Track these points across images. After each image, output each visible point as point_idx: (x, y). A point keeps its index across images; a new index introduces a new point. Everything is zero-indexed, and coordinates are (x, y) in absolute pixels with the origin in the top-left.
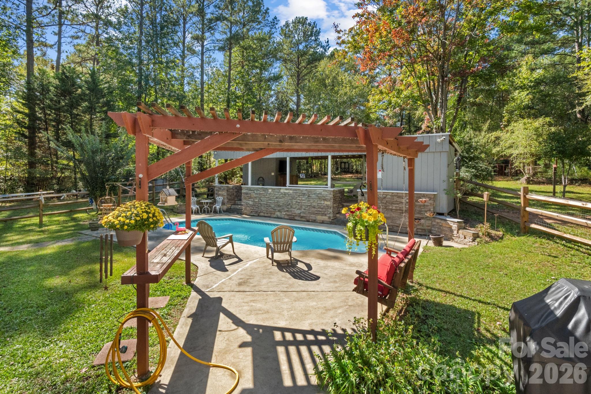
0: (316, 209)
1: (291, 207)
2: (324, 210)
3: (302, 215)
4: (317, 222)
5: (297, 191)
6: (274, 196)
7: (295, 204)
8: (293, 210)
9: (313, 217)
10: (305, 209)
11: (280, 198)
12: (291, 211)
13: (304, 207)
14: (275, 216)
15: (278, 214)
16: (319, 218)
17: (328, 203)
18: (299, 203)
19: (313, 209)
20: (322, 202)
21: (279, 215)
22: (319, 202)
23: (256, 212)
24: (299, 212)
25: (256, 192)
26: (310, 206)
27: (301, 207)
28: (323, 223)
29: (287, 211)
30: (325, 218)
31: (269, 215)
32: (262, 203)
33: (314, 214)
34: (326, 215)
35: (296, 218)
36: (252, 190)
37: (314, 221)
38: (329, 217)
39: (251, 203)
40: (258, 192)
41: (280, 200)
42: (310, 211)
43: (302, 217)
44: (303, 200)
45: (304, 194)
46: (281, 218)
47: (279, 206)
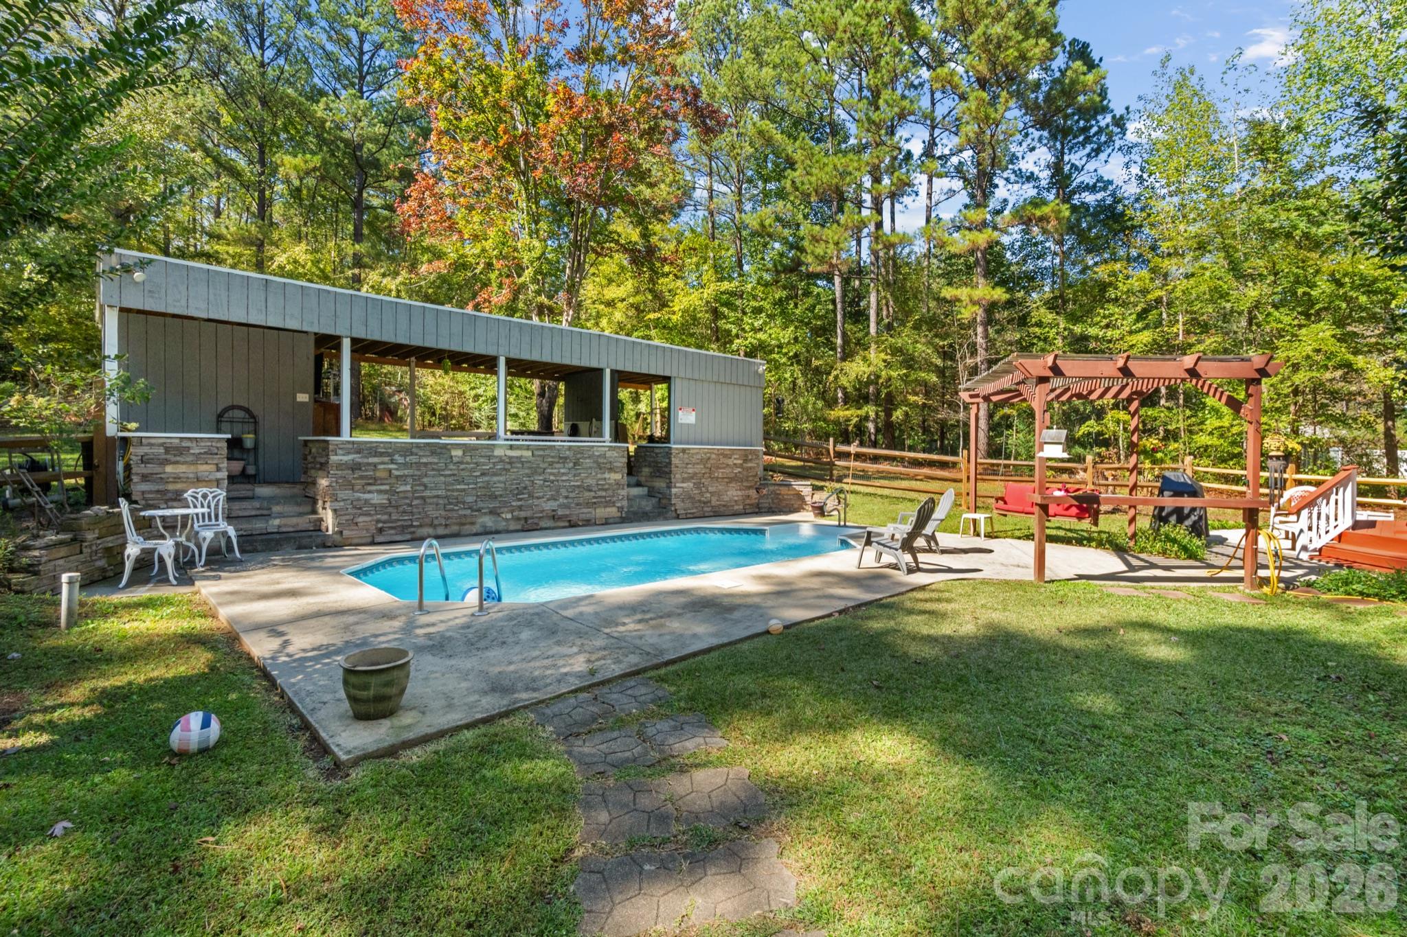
0: (592, 494)
1: (531, 496)
2: (610, 493)
3: (560, 512)
4: (595, 524)
5: (547, 452)
6: (472, 470)
7: (542, 486)
8: (536, 502)
9: (586, 513)
10: (567, 497)
11: (495, 474)
12: (530, 507)
13: (564, 492)
14: (475, 529)
15: (488, 521)
16: (601, 512)
17: (618, 476)
18: (552, 482)
19: (587, 494)
20: (607, 475)
21: (490, 524)
22: (599, 476)
23: (403, 527)
24: (552, 505)
25: (400, 460)
26: (578, 487)
27: (558, 492)
28: (607, 523)
29: (520, 508)
30: (612, 511)
31: (455, 529)
32: (427, 493)
33: (589, 504)
34: (613, 504)
35: (543, 524)
36: (382, 454)
37: (589, 523)
38: (620, 509)
39: (376, 499)
40: (414, 459)
41: (495, 479)
42: (581, 500)
43: (560, 518)
44: (563, 474)
45: (566, 458)
46: (497, 532)
47: (494, 497)
